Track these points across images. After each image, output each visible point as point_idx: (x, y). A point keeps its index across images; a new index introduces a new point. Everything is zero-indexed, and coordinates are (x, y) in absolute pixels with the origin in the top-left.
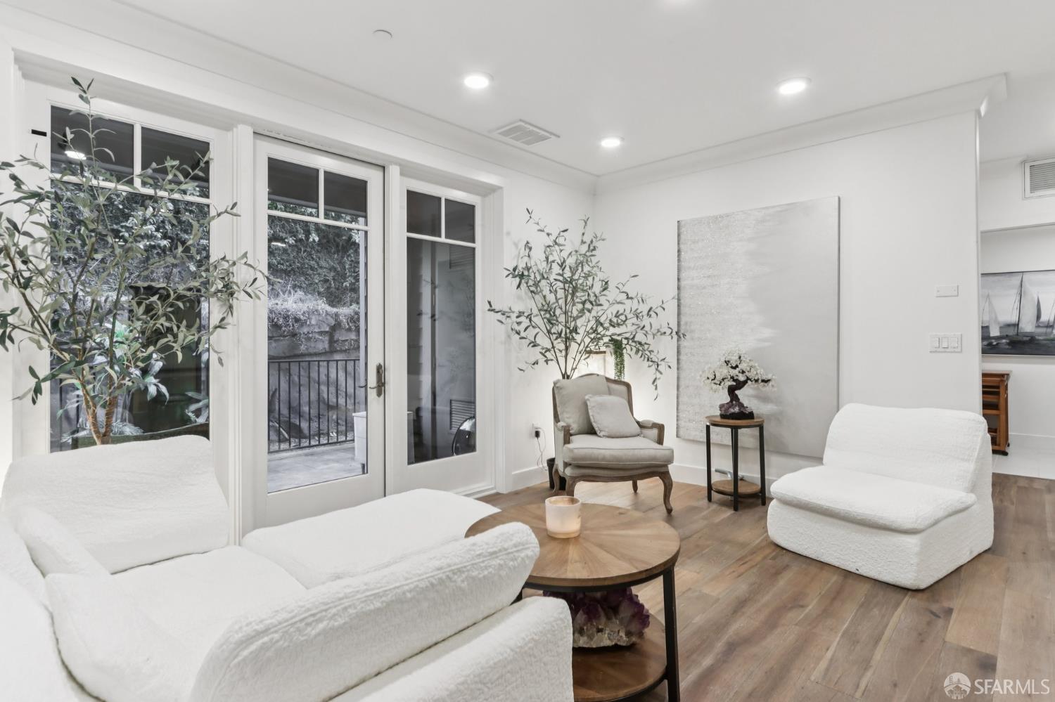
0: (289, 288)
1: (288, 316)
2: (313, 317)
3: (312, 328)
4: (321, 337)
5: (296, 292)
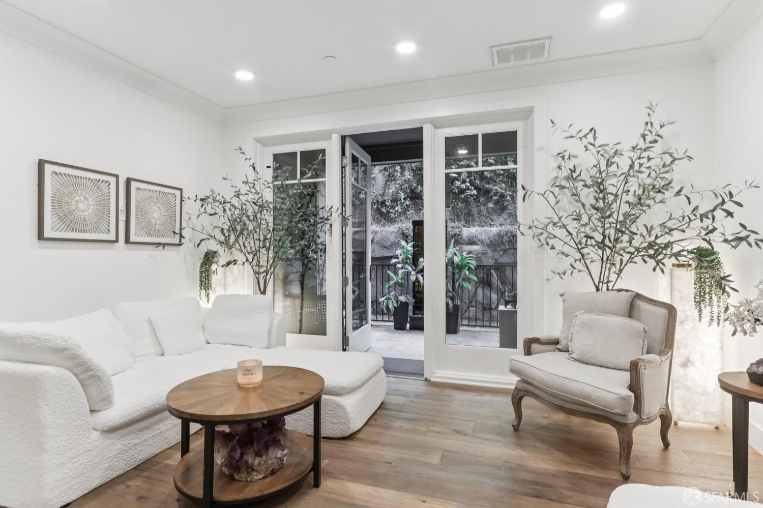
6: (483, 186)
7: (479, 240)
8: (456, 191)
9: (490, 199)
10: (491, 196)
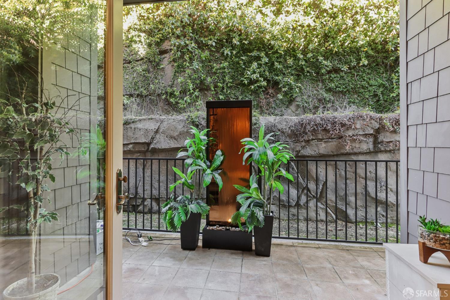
0: (345, 104)
1: (336, 122)
2: (358, 122)
3: (357, 131)
4: (365, 139)
5: (350, 106)
6: (272, 78)
7: (279, 130)
8: (246, 82)
9: (279, 90)
10: (281, 88)
